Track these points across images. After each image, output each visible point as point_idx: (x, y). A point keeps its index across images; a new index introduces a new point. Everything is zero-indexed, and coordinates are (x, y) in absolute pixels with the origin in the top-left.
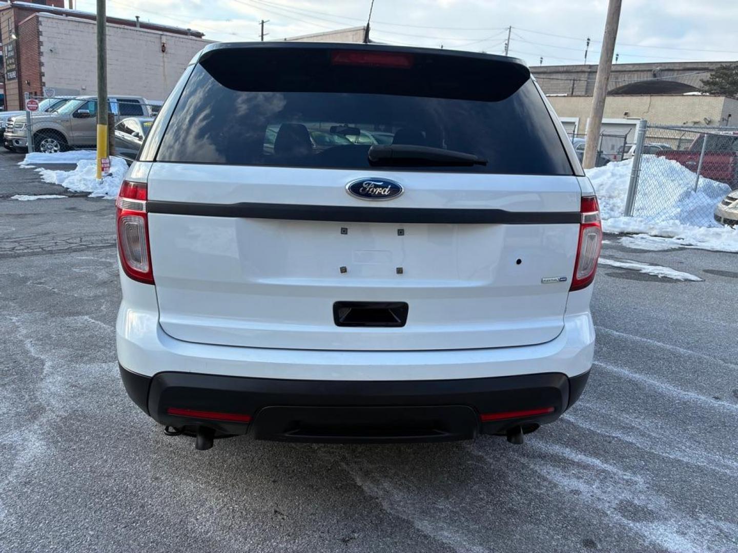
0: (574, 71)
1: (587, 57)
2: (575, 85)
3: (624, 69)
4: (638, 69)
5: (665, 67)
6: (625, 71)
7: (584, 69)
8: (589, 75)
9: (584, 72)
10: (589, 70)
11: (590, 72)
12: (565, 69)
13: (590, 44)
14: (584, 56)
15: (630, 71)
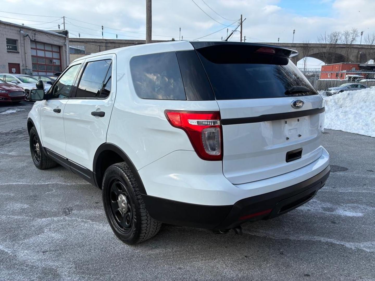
0: (98, 42)
1: (103, 35)
2: (101, 49)
3: (122, 42)
4: (128, 42)
5: (139, 42)
6: (122, 43)
7: (103, 41)
8: (106, 44)
9: (103, 42)
10: (106, 42)
11: (106, 43)
12: (93, 40)
13: (103, 29)
14: (102, 35)
15: (125, 43)
